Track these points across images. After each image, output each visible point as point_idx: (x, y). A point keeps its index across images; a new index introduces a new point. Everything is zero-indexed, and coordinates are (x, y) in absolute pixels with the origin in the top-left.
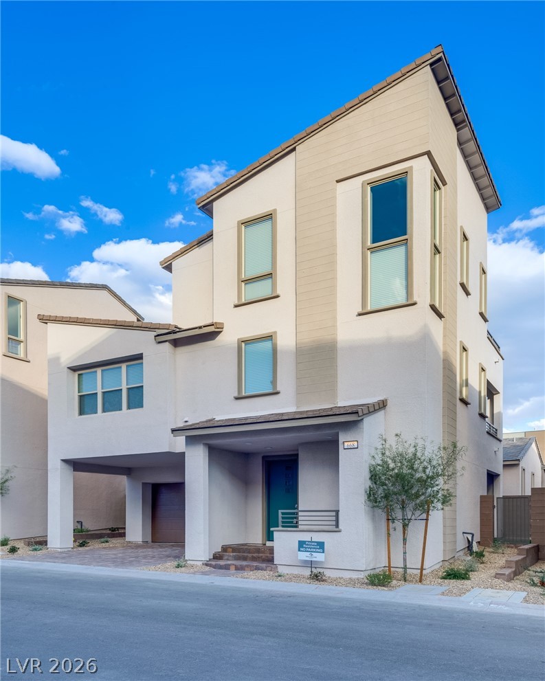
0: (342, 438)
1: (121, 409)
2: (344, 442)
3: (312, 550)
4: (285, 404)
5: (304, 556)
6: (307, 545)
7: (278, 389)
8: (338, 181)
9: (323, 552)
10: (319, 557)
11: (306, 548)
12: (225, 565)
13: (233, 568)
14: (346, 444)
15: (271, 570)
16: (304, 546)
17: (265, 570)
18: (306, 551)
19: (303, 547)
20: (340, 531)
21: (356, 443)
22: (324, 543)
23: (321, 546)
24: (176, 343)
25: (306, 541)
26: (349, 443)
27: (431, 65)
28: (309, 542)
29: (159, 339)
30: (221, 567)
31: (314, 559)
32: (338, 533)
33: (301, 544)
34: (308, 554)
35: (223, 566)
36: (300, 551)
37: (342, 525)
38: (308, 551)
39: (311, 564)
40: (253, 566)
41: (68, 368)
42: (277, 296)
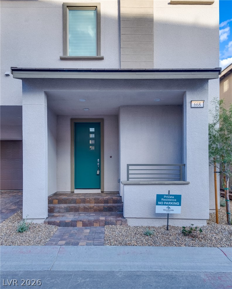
0: (189, 97)
2: (191, 101)
3: (169, 203)
5: (161, 209)
6: (165, 198)
7: (102, 55)
9: (180, 205)
10: (176, 210)
11: (164, 201)
12: (72, 222)
13: (80, 225)
14: (193, 103)
15: (121, 225)
16: (162, 199)
17: (116, 225)
18: (163, 205)
19: (161, 201)
20: (187, 184)
21: (202, 103)
22: (181, 196)
23: (178, 199)
25: (163, 195)
26: (196, 103)
28: (166, 195)
30: (66, 225)
31: (171, 212)
32: (186, 186)
33: (160, 198)
34: (165, 207)
35: (69, 223)
36: (157, 204)
37: (189, 178)
38: (165, 205)
39: (168, 217)
40: (102, 221)
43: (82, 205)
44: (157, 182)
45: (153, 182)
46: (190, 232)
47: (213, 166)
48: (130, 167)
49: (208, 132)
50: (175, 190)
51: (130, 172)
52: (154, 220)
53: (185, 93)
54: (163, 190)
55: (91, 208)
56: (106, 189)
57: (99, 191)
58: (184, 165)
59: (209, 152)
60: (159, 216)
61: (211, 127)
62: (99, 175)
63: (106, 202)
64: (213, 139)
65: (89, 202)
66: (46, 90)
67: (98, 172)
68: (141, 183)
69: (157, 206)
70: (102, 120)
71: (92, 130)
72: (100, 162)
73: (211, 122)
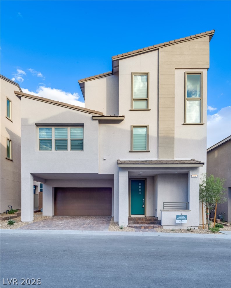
0: (191, 173)
1: (67, 149)
3: (182, 219)
4: (151, 157)
5: (178, 221)
6: (180, 217)
7: (149, 150)
8: (176, 69)
9: (186, 220)
10: (184, 222)
11: (179, 218)
12: (139, 226)
13: (143, 228)
14: (193, 176)
15: (161, 228)
16: (179, 217)
17: (158, 228)
18: (179, 219)
19: (178, 218)
21: (196, 176)
22: (187, 216)
23: (185, 217)
24: (101, 122)
25: (179, 215)
26: (194, 176)
27: (210, 36)
28: (181, 215)
29: (94, 118)
30: (137, 228)
31: (183, 223)
32: (189, 212)
34: (180, 220)
35: (138, 227)
36: (177, 219)
37: (190, 208)
38: (180, 219)
39: (181, 225)
40: (152, 226)
41: (35, 124)
42: (149, 110)
43: (140, 221)
44: (176, 210)
45: (175, 210)
46: (190, 230)
47: (201, 203)
48: (165, 204)
49: (199, 188)
50: (184, 213)
51: (164, 206)
52: (175, 226)
53: (189, 171)
54: (179, 213)
55: (144, 222)
56: (147, 215)
57: (144, 216)
58: (189, 203)
59: (200, 197)
60: (177, 225)
61: (200, 185)
62: (144, 208)
63: (150, 220)
64: (201, 191)
65: (142, 220)
66: (129, 170)
67: (143, 206)
68: (170, 210)
69: (176, 220)
70: (146, 179)
71: (140, 184)
72: (144, 201)
73: (201, 184)
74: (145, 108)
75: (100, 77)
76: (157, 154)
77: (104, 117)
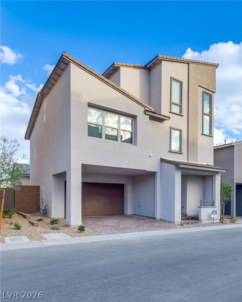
0: (216, 176)
4: (184, 159)
7: (183, 152)
8: (199, 86)
12: (188, 222)
17: (199, 223)
18: (213, 214)
21: (219, 179)
24: (152, 118)
29: (147, 113)
31: (214, 217)
39: (213, 219)
41: (88, 103)
42: (182, 116)
51: (202, 203)
53: (215, 174)
58: (214, 200)
66: (182, 170)
74: (178, 112)
75: (135, 67)
76: (187, 157)
77: (155, 113)
